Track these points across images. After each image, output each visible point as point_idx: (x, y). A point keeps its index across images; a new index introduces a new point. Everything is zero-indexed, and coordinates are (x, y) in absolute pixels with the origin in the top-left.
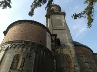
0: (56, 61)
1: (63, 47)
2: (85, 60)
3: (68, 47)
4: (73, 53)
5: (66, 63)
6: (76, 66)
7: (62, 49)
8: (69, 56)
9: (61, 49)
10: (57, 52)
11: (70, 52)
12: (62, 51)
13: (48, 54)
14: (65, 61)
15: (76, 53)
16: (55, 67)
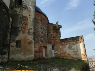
0: (12, 20)
1: (24, 8)
2: (40, 26)
3: (29, 10)
4: (32, 17)
5: (23, 25)
6: (31, 29)
7: (23, 10)
8: (27, 18)
9: (21, 9)
10: (16, 11)
11: (30, 15)
12: (22, 12)
13: (4, 10)
14: (22, 22)
15: (35, 18)
16: (10, 26)
